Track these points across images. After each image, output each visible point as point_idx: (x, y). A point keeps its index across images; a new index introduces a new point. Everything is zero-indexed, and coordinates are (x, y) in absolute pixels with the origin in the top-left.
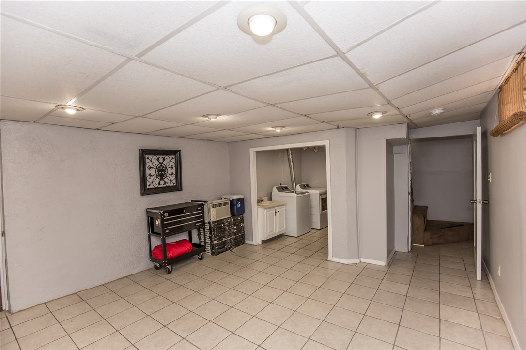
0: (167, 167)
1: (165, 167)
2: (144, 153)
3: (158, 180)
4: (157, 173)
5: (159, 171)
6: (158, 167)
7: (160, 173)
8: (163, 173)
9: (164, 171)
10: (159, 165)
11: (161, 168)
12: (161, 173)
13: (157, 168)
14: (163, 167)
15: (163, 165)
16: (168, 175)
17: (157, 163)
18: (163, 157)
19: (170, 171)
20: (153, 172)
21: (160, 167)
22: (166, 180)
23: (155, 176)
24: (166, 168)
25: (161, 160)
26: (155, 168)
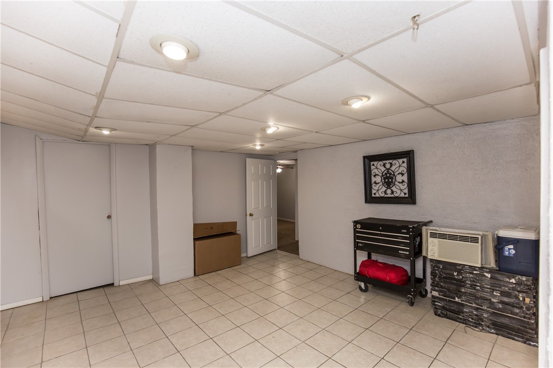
0: (396, 174)
1: (393, 173)
2: (369, 160)
3: (384, 189)
4: (383, 181)
5: (385, 179)
6: (384, 174)
7: (387, 180)
8: (390, 180)
9: (392, 178)
10: (386, 172)
11: (388, 175)
12: (389, 180)
13: (383, 176)
14: (390, 174)
15: (390, 171)
16: (396, 183)
17: (383, 169)
18: (391, 161)
19: (399, 178)
20: (378, 179)
21: (386, 174)
22: (394, 189)
23: (381, 183)
24: (394, 175)
25: (388, 166)
26: (381, 175)
